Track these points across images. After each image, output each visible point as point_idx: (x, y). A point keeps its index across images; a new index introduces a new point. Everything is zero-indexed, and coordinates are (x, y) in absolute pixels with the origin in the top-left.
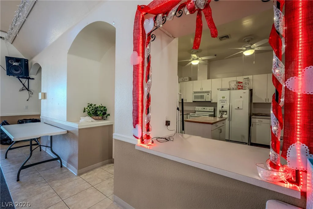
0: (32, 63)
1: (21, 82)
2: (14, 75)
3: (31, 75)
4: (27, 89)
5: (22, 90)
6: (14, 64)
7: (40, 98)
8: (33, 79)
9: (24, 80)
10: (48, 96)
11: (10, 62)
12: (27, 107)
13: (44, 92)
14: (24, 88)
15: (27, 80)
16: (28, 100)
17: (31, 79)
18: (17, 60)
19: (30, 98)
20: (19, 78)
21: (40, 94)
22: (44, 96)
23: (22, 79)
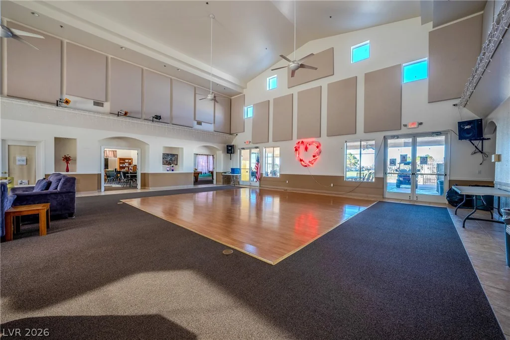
0: (487, 121)
1: (474, 145)
2: (465, 138)
3: (486, 134)
4: (480, 151)
5: (475, 153)
6: (466, 127)
7: (493, 161)
8: (488, 139)
9: (476, 142)
10: (503, 158)
11: (462, 126)
12: (480, 172)
13: (499, 154)
14: (477, 151)
15: (481, 141)
16: (481, 164)
17: (485, 139)
18: (469, 123)
19: (484, 162)
20: (470, 140)
21: (493, 156)
22: (499, 158)
23: (475, 141)
